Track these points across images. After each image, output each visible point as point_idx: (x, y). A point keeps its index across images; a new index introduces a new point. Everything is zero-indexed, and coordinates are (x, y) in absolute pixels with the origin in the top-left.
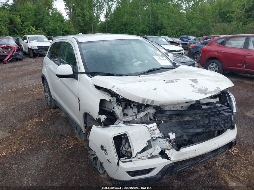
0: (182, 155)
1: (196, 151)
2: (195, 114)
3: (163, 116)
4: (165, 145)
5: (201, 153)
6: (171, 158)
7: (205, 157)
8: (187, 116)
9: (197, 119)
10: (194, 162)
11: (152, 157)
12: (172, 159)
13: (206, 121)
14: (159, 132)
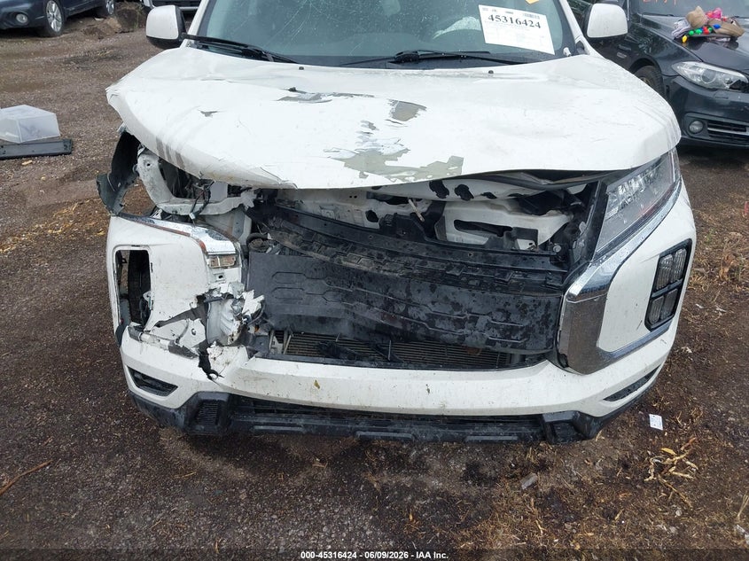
0: (256, 379)
1: (317, 385)
2: (393, 254)
3: (290, 232)
4: (229, 325)
5: (344, 403)
6: (218, 375)
7: (389, 428)
8: (363, 250)
9: (386, 273)
10: (329, 423)
11: (177, 349)
12: (219, 380)
13: (419, 291)
14: (239, 278)
